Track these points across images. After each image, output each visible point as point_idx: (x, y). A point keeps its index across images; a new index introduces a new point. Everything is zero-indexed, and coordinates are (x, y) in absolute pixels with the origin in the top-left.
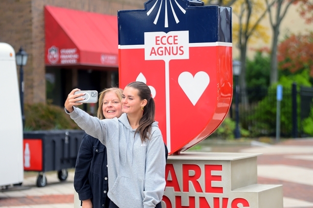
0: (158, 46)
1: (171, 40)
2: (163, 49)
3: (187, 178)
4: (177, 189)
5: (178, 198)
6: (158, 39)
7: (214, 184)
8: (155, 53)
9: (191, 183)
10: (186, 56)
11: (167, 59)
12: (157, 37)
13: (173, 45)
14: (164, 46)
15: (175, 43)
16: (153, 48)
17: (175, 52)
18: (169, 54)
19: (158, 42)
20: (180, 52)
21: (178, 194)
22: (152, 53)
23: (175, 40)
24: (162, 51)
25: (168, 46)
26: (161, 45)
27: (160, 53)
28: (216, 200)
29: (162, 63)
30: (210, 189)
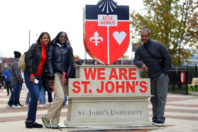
0: (104, 20)
1: (110, 18)
2: (106, 22)
3: (121, 74)
4: (117, 79)
5: (117, 83)
6: (104, 17)
7: (133, 76)
8: (102, 23)
9: (122, 76)
10: (116, 25)
11: (108, 26)
12: (103, 17)
13: (110, 20)
14: (106, 21)
15: (111, 20)
16: (102, 21)
17: (111, 23)
18: (109, 24)
19: (104, 19)
20: (113, 23)
21: (117, 81)
22: (101, 23)
23: (111, 18)
24: (106, 23)
25: (108, 21)
26: (105, 20)
27: (105, 23)
28: (133, 82)
29: (106, 27)
30: (131, 78)
